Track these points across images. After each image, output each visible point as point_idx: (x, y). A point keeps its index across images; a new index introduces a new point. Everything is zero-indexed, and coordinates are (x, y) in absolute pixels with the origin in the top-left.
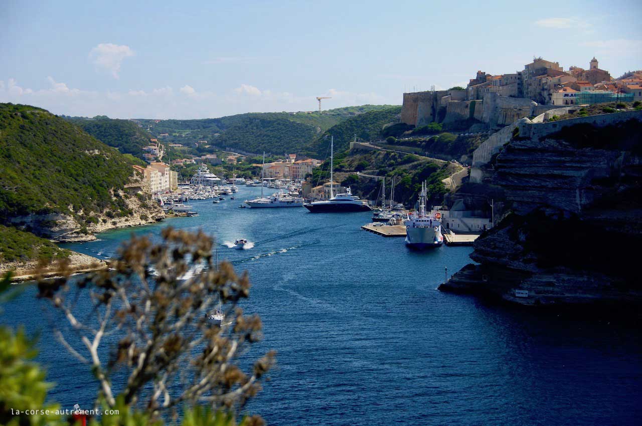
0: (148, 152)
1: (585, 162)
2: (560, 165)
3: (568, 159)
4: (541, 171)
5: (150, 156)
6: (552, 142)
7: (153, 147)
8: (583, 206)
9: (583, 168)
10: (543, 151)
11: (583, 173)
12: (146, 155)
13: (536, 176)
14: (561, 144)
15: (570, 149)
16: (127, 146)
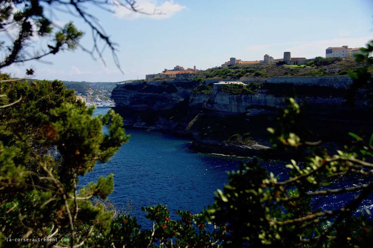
0: (87, 92)
1: (129, 94)
2: (124, 94)
3: (126, 93)
4: (120, 96)
5: (88, 94)
6: (122, 89)
7: (89, 91)
8: (129, 104)
9: (129, 95)
10: (121, 91)
11: (129, 96)
12: (86, 94)
13: (119, 97)
14: (124, 89)
15: (126, 90)
16: (81, 91)
